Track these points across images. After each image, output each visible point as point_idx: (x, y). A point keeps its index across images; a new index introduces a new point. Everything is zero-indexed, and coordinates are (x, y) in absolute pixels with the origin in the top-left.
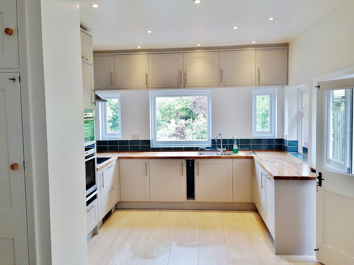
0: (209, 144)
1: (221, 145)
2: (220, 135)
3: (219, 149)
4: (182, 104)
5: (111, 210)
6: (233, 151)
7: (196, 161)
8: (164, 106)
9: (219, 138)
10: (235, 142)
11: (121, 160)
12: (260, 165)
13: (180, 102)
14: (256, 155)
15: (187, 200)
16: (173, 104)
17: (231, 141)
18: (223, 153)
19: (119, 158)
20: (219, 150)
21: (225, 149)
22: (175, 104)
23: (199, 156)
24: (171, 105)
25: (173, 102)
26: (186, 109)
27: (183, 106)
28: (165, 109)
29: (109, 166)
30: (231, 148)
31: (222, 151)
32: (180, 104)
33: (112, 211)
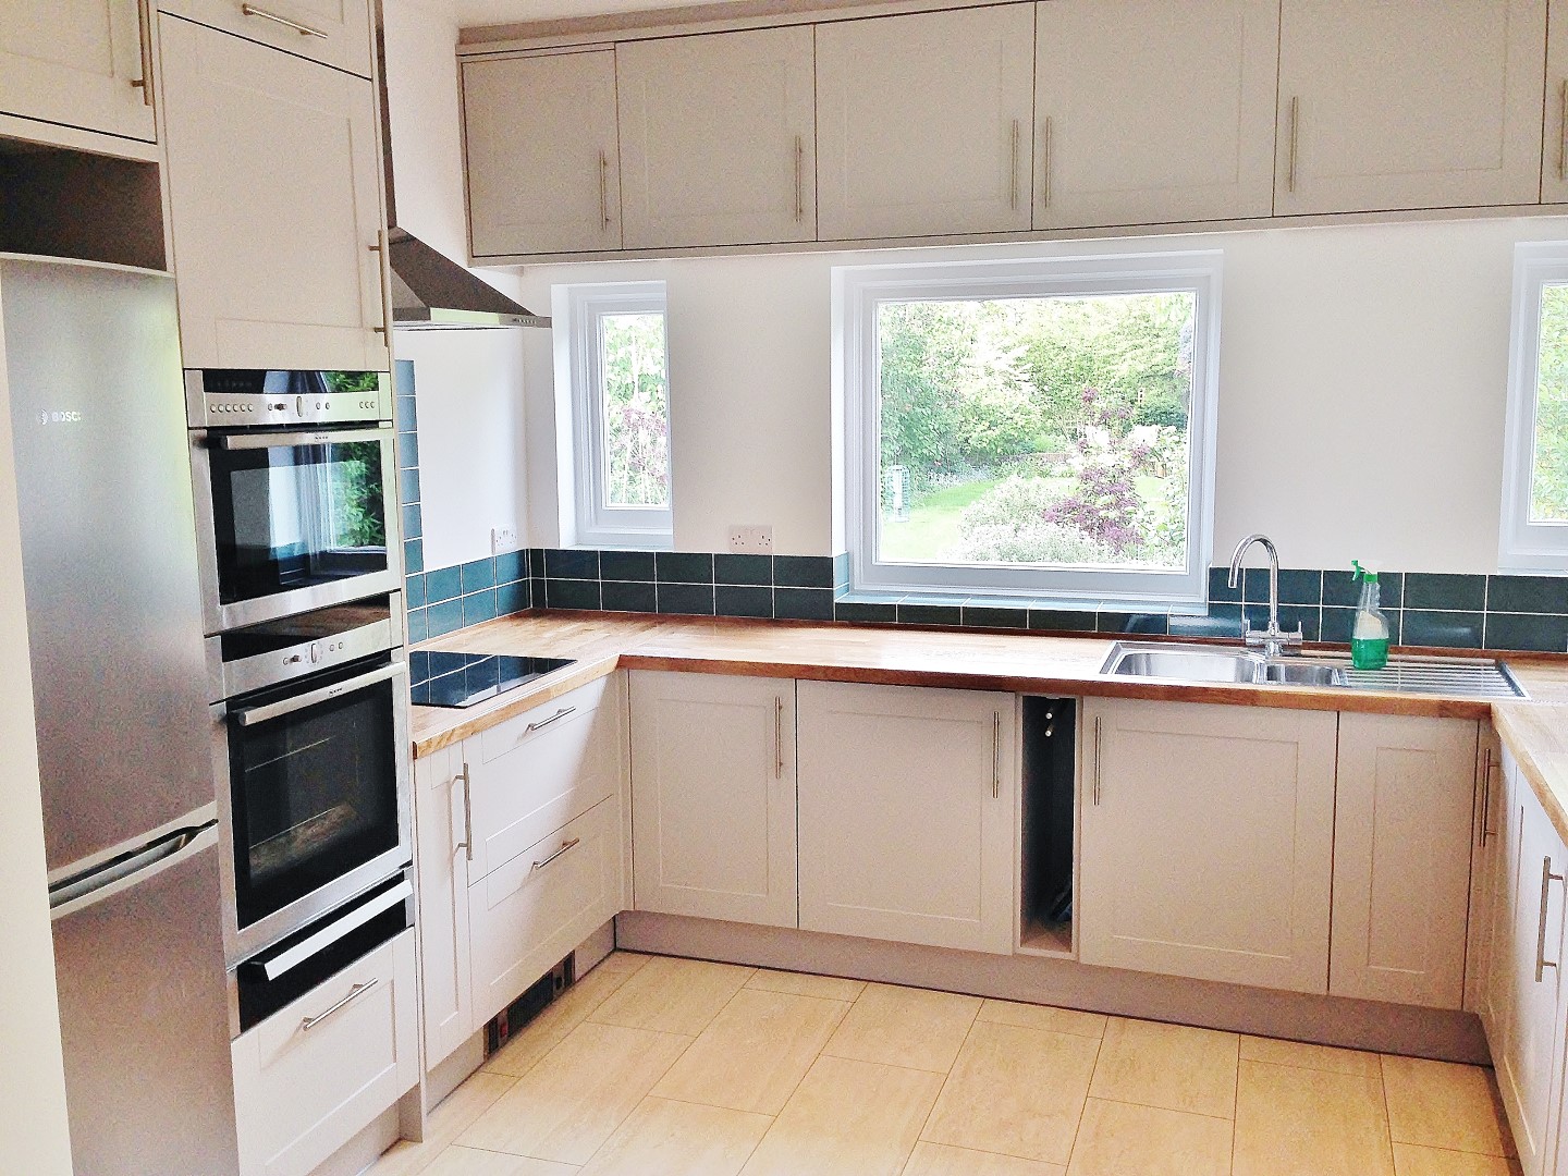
0: (1198, 593)
1: (1273, 604)
2: (1265, 542)
3: (1253, 637)
4: (1147, 349)
5: (569, 962)
6: (1348, 648)
7: (1089, 712)
8: (1060, 362)
9: (1258, 559)
10: (1371, 593)
11: (640, 677)
12: (1541, 793)
13: (1137, 342)
14: (1518, 693)
15: (1023, 942)
16: (1106, 352)
17: (1344, 586)
18: (1282, 665)
19: (625, 663)
20: (1257, 642)
21: (1299, 635)
22: (1112, 351)
23: (1113, 677)
24: (1095, 357)
25: (1105, 343)
26: (1169, 376)
27: (1154, 361)
28: (1062, 373)
29: (537, 715)
30: (1339, 636)
31: (1273, 647)
32: (1139, 351)
33: (580, 968)
